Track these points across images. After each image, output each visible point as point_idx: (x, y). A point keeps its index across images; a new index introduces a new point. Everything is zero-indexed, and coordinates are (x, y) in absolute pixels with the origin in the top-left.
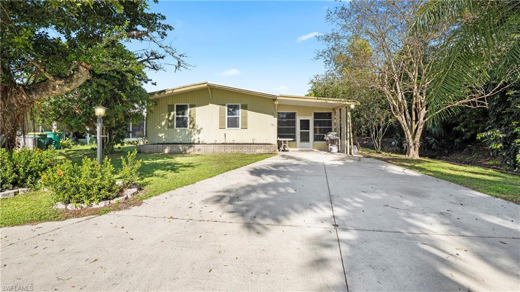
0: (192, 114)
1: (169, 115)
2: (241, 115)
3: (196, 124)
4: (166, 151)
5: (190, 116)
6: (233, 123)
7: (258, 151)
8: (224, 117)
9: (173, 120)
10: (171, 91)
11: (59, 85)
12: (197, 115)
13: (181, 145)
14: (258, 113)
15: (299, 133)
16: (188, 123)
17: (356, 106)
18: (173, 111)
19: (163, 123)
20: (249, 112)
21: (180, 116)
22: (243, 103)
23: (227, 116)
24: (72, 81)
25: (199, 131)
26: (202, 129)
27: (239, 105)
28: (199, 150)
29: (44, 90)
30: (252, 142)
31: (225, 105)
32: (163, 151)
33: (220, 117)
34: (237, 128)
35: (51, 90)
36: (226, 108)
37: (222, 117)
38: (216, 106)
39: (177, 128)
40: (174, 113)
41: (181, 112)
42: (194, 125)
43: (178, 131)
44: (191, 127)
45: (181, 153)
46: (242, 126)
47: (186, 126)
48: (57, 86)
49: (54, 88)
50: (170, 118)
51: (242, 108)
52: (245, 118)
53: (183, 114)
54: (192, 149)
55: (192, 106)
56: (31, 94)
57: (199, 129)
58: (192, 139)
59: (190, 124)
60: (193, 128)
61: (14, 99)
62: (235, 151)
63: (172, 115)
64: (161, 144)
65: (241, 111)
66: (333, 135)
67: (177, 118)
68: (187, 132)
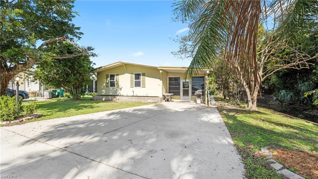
0: (117, 79)
1: (107, 80)
2: (142, 79)
3: (119, 85)
4: (104, 99)
5: (116, 80)
6: (138, 84)
7: (149, 101)
8: (133, 81)
9: (108, 83)
10: (104, 67)
11: (21, 67)
12: (119, 80)
13: (110, 96)
14: (151, 78)
15: (182, 90)
16: (115, 85)
17: (210, 71)
18: (108, 78)
19: (104, 85)
20: (146, 78)
21: (112, 81)
22: (143, 73)
23: (134, 80)
24: (26, 65)
25: (121, 89)
26: (122, 88)
27: (140, 74)
28: (118, 99)
29: (15, 70)
30: (146, 96)
31: (133, 74)
32: (102, 99)
33: (131, 81)
34: (140, 87)
35: (17, 69)
36: (134, 75)
37: (132, 81)
38: (129, 74)
39: (111, 87)
40: (109, 79)
41: (112, 78)
42: (118, 85)
43: (111, 89)
44: (117, 86)
45: (110, 101)
46: (142, 86)
47: (114, 86)
48: (20, 68)
49: (19, 69)
50: (107, 82)
51: (142, 75)
52: (144, 81)
53: (113, 79)
54: (115, 99)
55: (117, 75)
56: (10, 72)
57: (121, 88)
58: (118, 93)
59: (116, 85)
60: (118, 87)
61: (2, 74)
62: (137, 100)
63: (108, 80)
64: (101, 95)
65: (142, 77)
66: (199, 91)
67: (110, 81)
68: (115, 90)
